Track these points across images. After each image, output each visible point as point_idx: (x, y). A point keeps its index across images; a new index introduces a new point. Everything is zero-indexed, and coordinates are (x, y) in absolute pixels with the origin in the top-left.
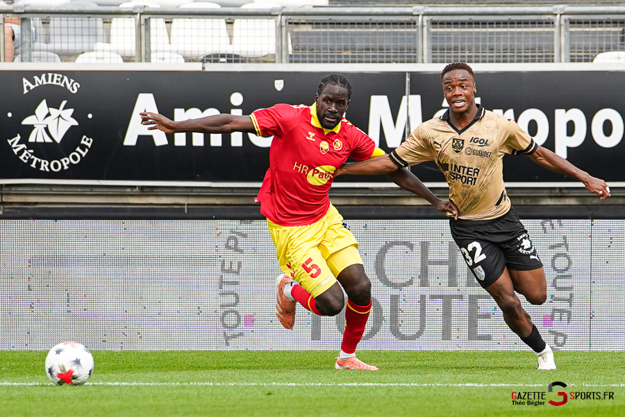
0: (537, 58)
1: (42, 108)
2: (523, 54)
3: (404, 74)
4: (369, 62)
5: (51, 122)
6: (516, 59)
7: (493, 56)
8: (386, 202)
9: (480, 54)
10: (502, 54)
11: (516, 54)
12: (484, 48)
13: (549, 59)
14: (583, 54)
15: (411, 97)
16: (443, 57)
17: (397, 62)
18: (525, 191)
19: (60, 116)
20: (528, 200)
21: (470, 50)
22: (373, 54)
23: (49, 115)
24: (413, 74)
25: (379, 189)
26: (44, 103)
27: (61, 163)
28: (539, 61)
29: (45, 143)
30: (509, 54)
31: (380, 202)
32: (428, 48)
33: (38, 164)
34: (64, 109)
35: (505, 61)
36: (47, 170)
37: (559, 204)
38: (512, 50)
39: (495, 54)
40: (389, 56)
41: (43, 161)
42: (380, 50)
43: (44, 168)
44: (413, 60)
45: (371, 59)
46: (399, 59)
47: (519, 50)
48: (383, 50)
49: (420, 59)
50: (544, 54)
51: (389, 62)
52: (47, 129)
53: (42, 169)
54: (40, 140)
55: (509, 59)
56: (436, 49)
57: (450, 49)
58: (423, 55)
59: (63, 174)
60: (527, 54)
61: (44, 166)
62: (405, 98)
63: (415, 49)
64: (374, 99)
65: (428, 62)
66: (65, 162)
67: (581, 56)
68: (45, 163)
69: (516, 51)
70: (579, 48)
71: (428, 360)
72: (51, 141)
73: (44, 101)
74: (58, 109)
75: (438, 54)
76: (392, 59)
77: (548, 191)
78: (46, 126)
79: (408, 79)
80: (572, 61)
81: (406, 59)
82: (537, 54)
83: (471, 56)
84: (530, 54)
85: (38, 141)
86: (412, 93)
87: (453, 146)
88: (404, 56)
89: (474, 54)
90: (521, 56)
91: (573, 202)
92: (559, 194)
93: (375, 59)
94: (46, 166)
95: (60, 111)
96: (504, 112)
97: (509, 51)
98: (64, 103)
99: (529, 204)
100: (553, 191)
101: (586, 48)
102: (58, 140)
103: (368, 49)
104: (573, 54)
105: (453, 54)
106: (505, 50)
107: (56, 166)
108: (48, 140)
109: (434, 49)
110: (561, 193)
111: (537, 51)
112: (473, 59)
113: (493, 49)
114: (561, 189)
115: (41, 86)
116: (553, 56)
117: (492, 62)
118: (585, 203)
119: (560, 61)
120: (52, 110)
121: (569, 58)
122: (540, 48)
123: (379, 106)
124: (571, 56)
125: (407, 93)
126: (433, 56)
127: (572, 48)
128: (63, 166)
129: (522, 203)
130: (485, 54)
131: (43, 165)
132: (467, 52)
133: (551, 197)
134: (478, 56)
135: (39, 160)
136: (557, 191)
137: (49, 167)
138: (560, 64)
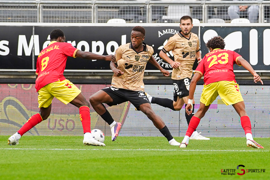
0: (85, 21)
2: (79, 19)
3: (32, 27)
4: (18, 22)
6: (76, 21)
7: (67, 20)
8: (25, 77)
9: (62, 19)
10: (71, 19)
11: (76, 19)
12: (64, 17)
13: (90, 22)
14: (103, 20)
15: (35, 36)
16: (48, 20)
17: (29, 22)
18: (80, 73)
20: (81, 77)
21: (58, 17)
22: (20, 19)
24: (36, 27)
25: (22, 72)
28: (86, 22)
30: (74, 19)
31: (22, 77)
32: (42, 17)
35: (72, 22)
37: (93, 78)
38: (75, 18)
39: (68, 19)
40: (26, 20)
42: (22, 17)
44: (35, 21)
45: (19, 21)
46: (30, 21)
47: (78, 18)
48: (24, 17)
49: (38, 21)
50: (88, 19)
51: (26, 22)
55: (74, 21)
56: (45, 17)
57: (51, 17)
58: (40, 19)
60: (81, 19)
62: (32, 36)
63: (36, 17)
64: (20, 36)
65: (42, 22)
67: (102, 20)
69: (77, 18)
70: (101, 17)
71: (41, 139)
75: (46, 19)
76: (27, 21)
77: (89, 73)
79: (34, 29)
80: (99, 22)
81: (33, 21)
82: (85, 19)
83: (59, 20)
84: (82, 19)
86: (35, 34)
87: (136, 59)
88: (32, 20)
89: (60, 19)
90: (78, 20)
91: (99, 78)
92: (93, 75)
93: (20, 21)
96: (72, 42)
97: (74, 18)
99: (81, 78)
100: (91, 73)
101: (104, 17)
103: (18, 17)
104: (99, 20)
105: (51, 19)
106: (72, 18)
109: (44, 17)
110: (94, 74)
111: (85, 18)
112: (60, 21)
113: (67, 17)
114: (94, 72)
116: (91, 20)
117: (67, 22)
118: (104, 78)
119: (94, 22)
121: (98, 21)
122: (86, 17)
123: (22, 39)
124: (98, 20)
125: (33, 34)
126: (44, 20)
127: (99, 17)
129: (79, 78)
130: (64, 19)
132: (57, 18)
133: (90, 76)
134: (62, 20)
136: (93, 73)
138: (94, 23)
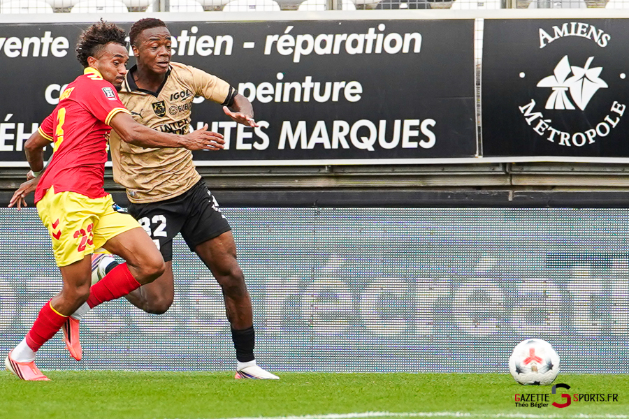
1: (563, 66)
5: (574, 84)
19: (585, 76)
23: (571, 75)
26: (565, 60)
27: (586, 135)
29: (565, 111)
33: (557, 137)
34: (590, 67)
36: (568, 144)
41: (563, 134)
43: (565, 142)
52: (568, 93)
53: (562, 143)
54: (559, 106)
59: (587, 150)
61: (565, 139)
66: (591, 135)
68: (566, 136)
72: (573, 108)
73: (566, 58)
74: (583, 66)
78: (567, 89)
85: (556, 108)
94: (567, 140)
95: (585, 70)
98: (590, 59)
102: (582, 107)
107: (579, 139)
108: (570, 107)
115: (563, 39)
120: (576, 69)
128: (587, 140)
131: (562, 138)
135: (559, 132)
137: (570, 140)
